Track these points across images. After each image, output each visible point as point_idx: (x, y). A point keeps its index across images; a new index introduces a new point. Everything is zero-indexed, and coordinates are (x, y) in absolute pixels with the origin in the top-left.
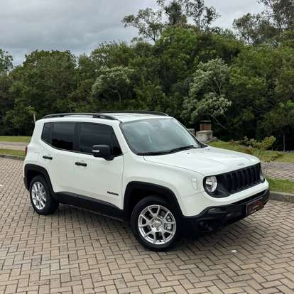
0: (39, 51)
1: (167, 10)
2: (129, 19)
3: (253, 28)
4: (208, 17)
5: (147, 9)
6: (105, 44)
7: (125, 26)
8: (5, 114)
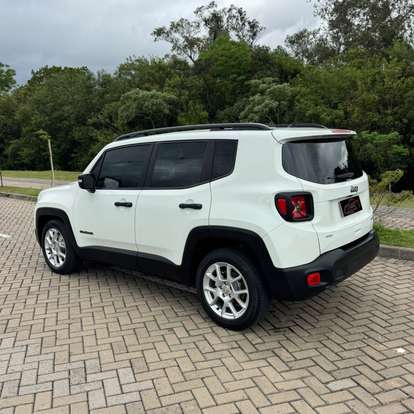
0: (50, 66)
1: (207, 22)
2: (159, 32)
3: (309, 47)
4: (251, 31)
5: (182, 20)
6: (133, 59)
7: (155, 40)
8: (9, 144)
